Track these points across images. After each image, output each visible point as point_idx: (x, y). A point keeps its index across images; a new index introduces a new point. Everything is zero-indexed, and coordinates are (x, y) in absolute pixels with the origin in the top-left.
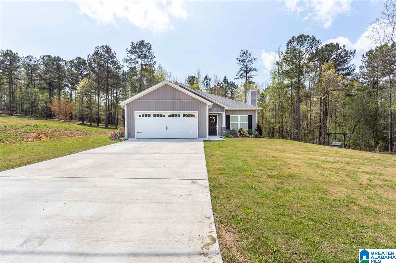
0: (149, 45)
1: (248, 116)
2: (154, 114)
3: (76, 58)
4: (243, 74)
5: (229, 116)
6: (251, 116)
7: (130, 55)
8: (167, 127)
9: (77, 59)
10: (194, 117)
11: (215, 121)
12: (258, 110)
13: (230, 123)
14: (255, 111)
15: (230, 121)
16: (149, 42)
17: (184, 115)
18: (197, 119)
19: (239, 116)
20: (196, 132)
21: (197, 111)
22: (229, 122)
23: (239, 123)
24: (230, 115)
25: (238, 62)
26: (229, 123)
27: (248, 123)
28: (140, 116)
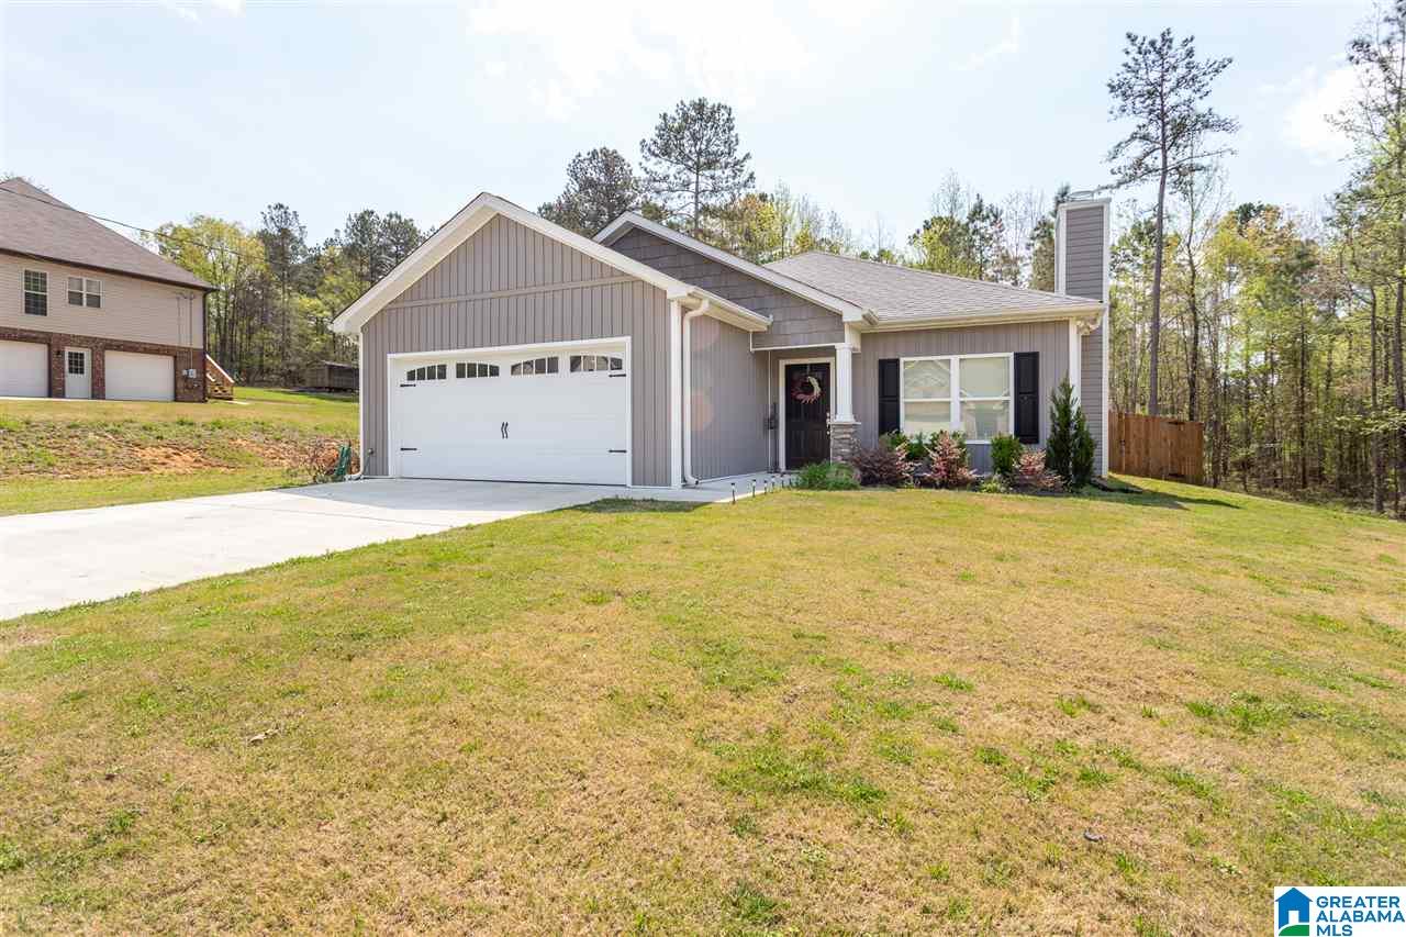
0: (723, 111)
1: (1011, 355)
2: (458, 365)
3: (540, 210)
4: (1148, 161)
5: (897, 362)
6: (1035, 356)
7: (656, 164)
8: (505, 426)
9: (543, 211)
10: (618, 372)
11: (817, 390)
12: (1078, 319)
13: (902, 401)
14: (1061, 324)
15: (902, 395)
16: (723, 103)
17: (575, 363)
18: (628, 379)
19: (955, 359)
20: (625, 451)
21: (627, 339)
22: (897, 395)
23: (955, 399)
24: (902, 360)
25: (1119, 101)
26: (897, 401)
27: (1011, 399)
28: (411, 376)
